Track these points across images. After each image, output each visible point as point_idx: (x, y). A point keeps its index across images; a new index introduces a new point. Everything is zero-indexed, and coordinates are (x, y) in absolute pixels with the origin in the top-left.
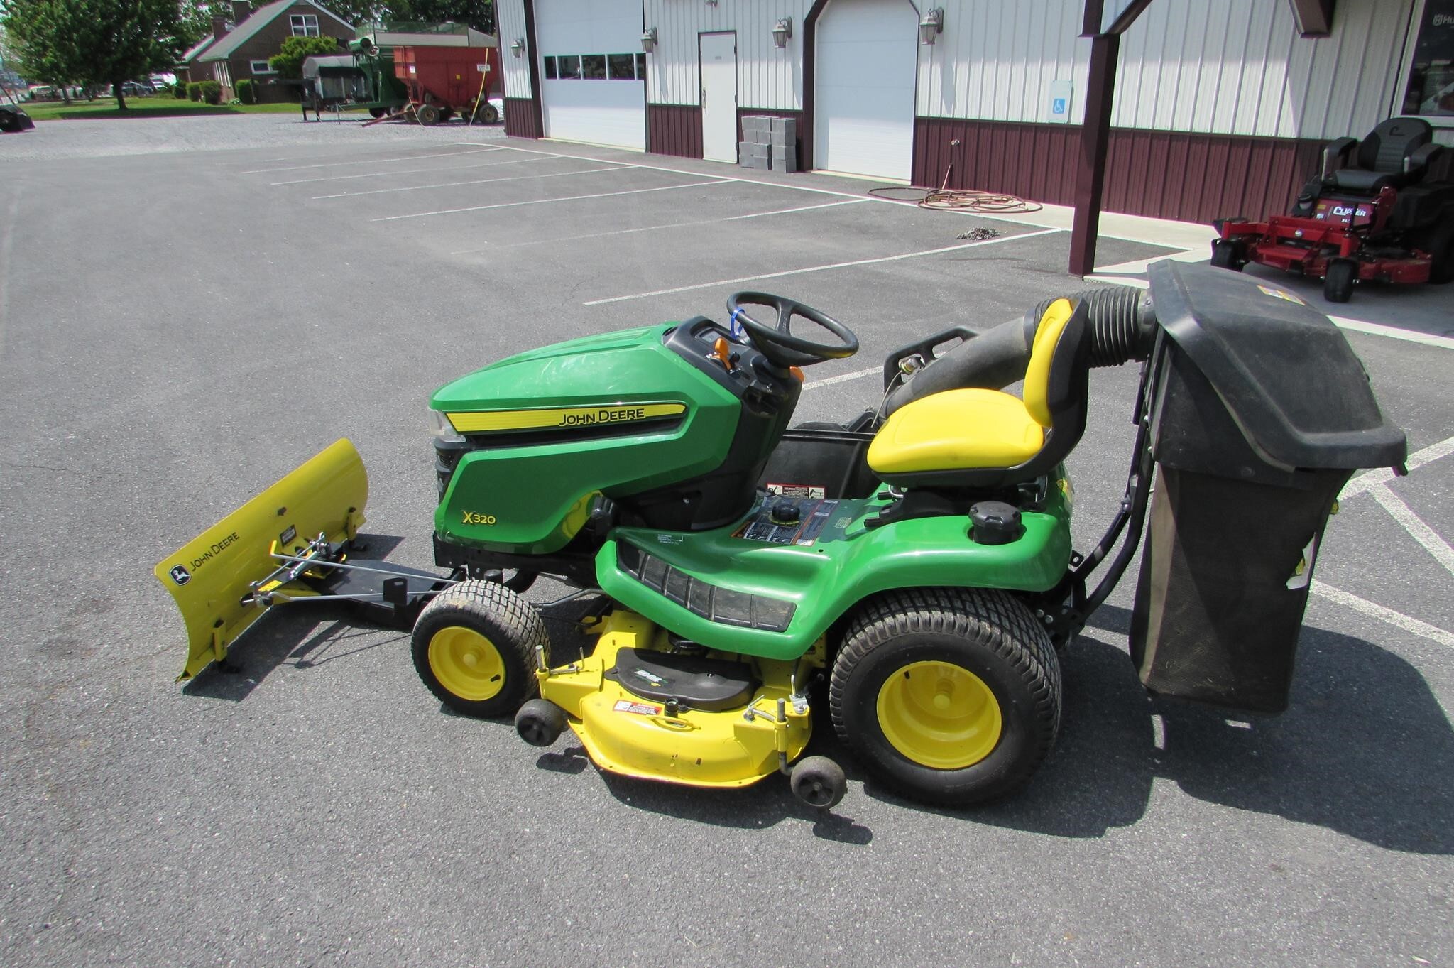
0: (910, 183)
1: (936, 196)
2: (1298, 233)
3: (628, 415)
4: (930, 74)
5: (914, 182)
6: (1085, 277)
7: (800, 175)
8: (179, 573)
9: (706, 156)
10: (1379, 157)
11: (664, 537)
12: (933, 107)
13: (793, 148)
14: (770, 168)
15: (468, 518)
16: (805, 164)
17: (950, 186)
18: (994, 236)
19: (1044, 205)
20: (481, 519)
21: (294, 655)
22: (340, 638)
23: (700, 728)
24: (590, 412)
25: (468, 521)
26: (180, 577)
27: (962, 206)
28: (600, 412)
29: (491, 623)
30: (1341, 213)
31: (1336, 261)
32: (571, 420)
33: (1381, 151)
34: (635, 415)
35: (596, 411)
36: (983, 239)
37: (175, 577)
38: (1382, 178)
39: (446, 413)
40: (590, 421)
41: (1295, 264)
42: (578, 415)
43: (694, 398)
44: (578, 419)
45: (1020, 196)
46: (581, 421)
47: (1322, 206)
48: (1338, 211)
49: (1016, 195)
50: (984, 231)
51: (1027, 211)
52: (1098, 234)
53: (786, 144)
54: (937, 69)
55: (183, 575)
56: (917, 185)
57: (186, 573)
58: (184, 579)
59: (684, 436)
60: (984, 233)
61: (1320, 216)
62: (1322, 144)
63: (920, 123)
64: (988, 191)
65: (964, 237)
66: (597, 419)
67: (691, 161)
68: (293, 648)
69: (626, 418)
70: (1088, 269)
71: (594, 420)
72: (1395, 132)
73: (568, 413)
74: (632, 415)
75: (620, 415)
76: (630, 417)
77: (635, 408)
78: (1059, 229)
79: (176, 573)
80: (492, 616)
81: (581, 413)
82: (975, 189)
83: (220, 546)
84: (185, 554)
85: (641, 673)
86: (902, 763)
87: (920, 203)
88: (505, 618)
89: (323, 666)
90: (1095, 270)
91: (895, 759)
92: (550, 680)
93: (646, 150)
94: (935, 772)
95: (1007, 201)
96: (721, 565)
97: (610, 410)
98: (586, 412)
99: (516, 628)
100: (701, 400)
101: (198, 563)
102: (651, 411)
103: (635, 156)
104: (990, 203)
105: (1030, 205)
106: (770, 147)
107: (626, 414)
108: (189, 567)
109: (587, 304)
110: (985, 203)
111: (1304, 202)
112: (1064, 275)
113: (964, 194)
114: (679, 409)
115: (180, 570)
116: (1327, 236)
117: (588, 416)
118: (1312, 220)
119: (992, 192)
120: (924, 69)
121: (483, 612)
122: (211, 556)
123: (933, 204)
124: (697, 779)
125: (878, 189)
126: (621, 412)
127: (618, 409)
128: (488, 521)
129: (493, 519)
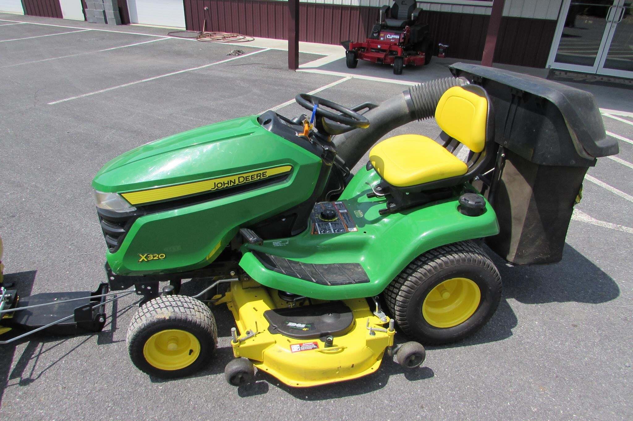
0: (185, 29)
1: (201, 35)
2: (379, 46)
5: (187, 28)
6: (296, 70)
7: (124, 26)
9: (65, 17)
10: (399, 14)
11: (277, 243)
13: (118, 12)
14: (106, 23)
15: (143, 258)
16: (126, 21)
17: (206, 30)
18: (243, 53)
19: (256, 38)
20: (154, 257)
21: (13, 376)
22: (40, 353)
23: (347, 348)
24: (232, 178)
25: (143, 260)
27: (218, 40)
28: (239, 178)
29: (190, 322)
30: (390, 38)
31: (396, 58)
32: (219, 185)
33: (399, 11)
34: (262, 176)
35: (236, 178)
36: (239, 55)
38: (404, 22)
39: (121, 194)
40: (232, 184)
41: (379, 59)
43: (296, 160)
44: (224, 184)
45: (242, 34)
46: (226, 185)
47: (382, 35)
48: (389, 36)
49: (239, 33)
50: (238, 51)
51: (249, 41)
52: (299, 51)
53: (114, 10)
56: (189, 30)
59: (292, 184)
60: (239, 52)
61: (382, 39)
62: (378, 9)
64: (226, 32)
65: (230, 55)
66: (237, 182)
67: (56, 19)
68: (8, 372)
69: (256, 179)
70: (297, 67)
71: (235, 183)
72: (403, 3)
73: (217, 181)
74: (260, 176)
76: (259, 178)
77: (261, 172)
78: (269, 49)
80: (190, 318)
81: (226, 180)
82: (219, 31)
85: (291, 324)
86: (433, 330)
87: (197, 39)
88: (197, 316)
89: (43, 378)
90: (300, 66)
91: (430, 329)
92: (241, 346)
93: (25, 14)
94: (448, 330)
95: (236, 37)
97: (245, 175)
98: (229, 179)
99: (204, 320)
100: (301, 162)
102: (271, 172)
103: (18, 17)
104: (230, 38)
105: (248, 38)
106: (104, 12)
107: (256, 176)
109: (50, 104)
110: (227, 38)
111: (376, 33)
112: (287, 70)
113: (215, 34)
116: (389, 49)
117: (231, 181)
118: (379, 40)
119: (228, 32)
121: (183, 317)
123: (203, 39)
124: (351, 375)
125: (171, 33)
126: (253, 176)
127: (250, 174)
128: (160, 257)
129: (163, 256)
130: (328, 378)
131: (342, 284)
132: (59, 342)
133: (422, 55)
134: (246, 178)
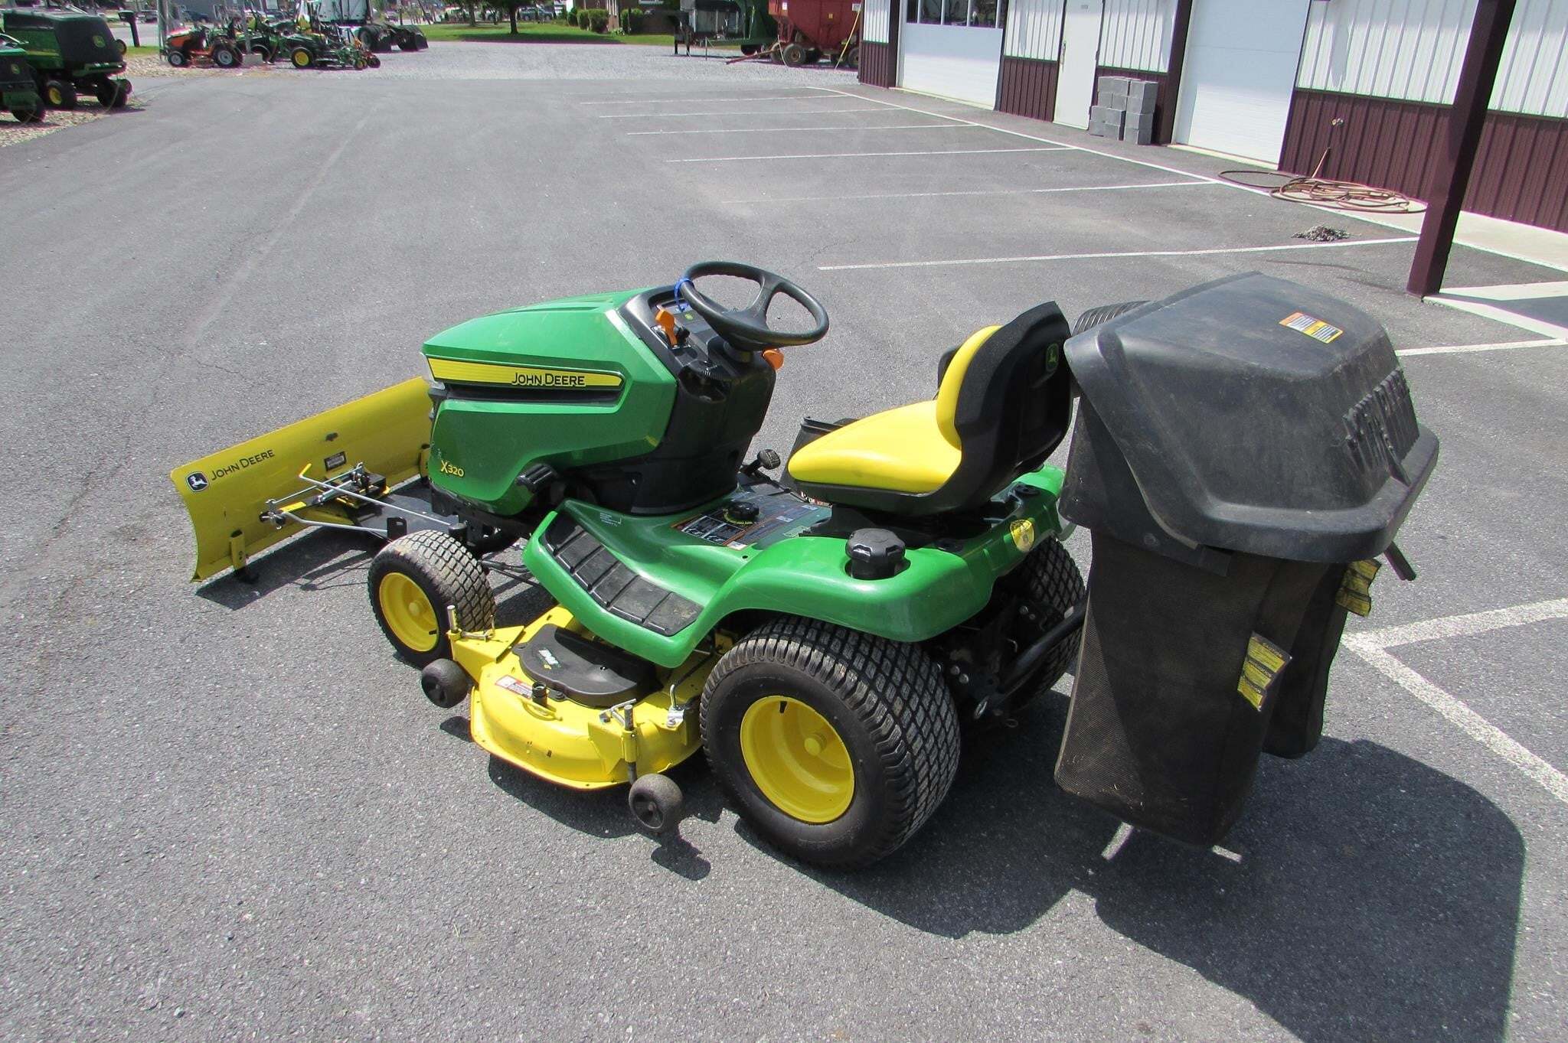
0: (1276, 167)
1: (1301, 185)
3: (571, 381)
4: (1321, 37)
5: (1282, 166)
6: (1425, 298)
7: (1156, 150)
8: (197, 480)
9: (1057, 119)
11: (606, 515)
12: (1317, 78)
13: (1151, 116)
14: (1121, 137)
15: (445, 467)
16: (1162, 138)
17: (1323, 174)
18: (1340, 238)
20: (454, 470)
21: (307, 577)
23: (561, 720)
24: (538, 373)
25: (445, 470)
26: (196, 483)
27: (1324, 200)
28: (546, 375)
29: (425, 575)
32: (522, 379)
34: (577, 382)
35: (543, 373)
36: (1326, 240)
37: (191, 483)
39: (428, 357)
40: (538, 383)
42: (528, 375)
43: (632, 372)
44: (528, 379)
45: (1406, 194)
46: (530, 382)
49: (1401, 191)
50: (1329, 232)
53: (1142, 112)
54: (1329, 31)
55: (201, 482)
56: (1286, 171)
57: (204, 480)
58: (200, 487)
59: (619, 410)
60: (1327, 234)
63: (1300, 96)
64: (1368, 184)
65: (1301, 236)
66: (543, 382)
67: (1040, 123)
68: (310, 570)
69: (569, 384)
70: (1433, 289)
71: (540, 382)
73: (520, 371)
74: (574, 381)
75: (563, 380)
76: (573, 383)
77: (577, 375)
79: (193, 479)
80: (427, 569)
81: (529, 373)
82: (1352, 181)
83: (250, 461)
84: (206, 465)
85: (546, 652)
86: (762, 804)
87: (1274, 192)
90: (1443, 290)
91: (755, 797)
92: (459, 643)
93: (995, 108)
94: (793, 821)
95: (1387, 198)
97: (555, 373)
98: (535, 372)
99: (451, 585)
100: (636, 374)
101: (218, 474)
102: (591, 380)
103: (981, 114)
104: (1363, 199)
105: (1414, 205)
106: (1124, 113)
107: (568, 379)
108: (209, 476)
109: (822, 268)
110: (1356, 198)
112: (1399, 293)
113: (1336, 186)
114: (615, 382)
115: (199, 477)
117: (536, 377)
119: (1373, 186)
120: (1314, 32)
121: (420, 563)
122: (238, 468)
123: (1288, 194)
125: (1232, 171)
126: (564, 378)
127: (562, 373)
128: (459, 472)
129: (462, 472)
130: (517, 754)
131: (625, 618)
134: (556, 379)
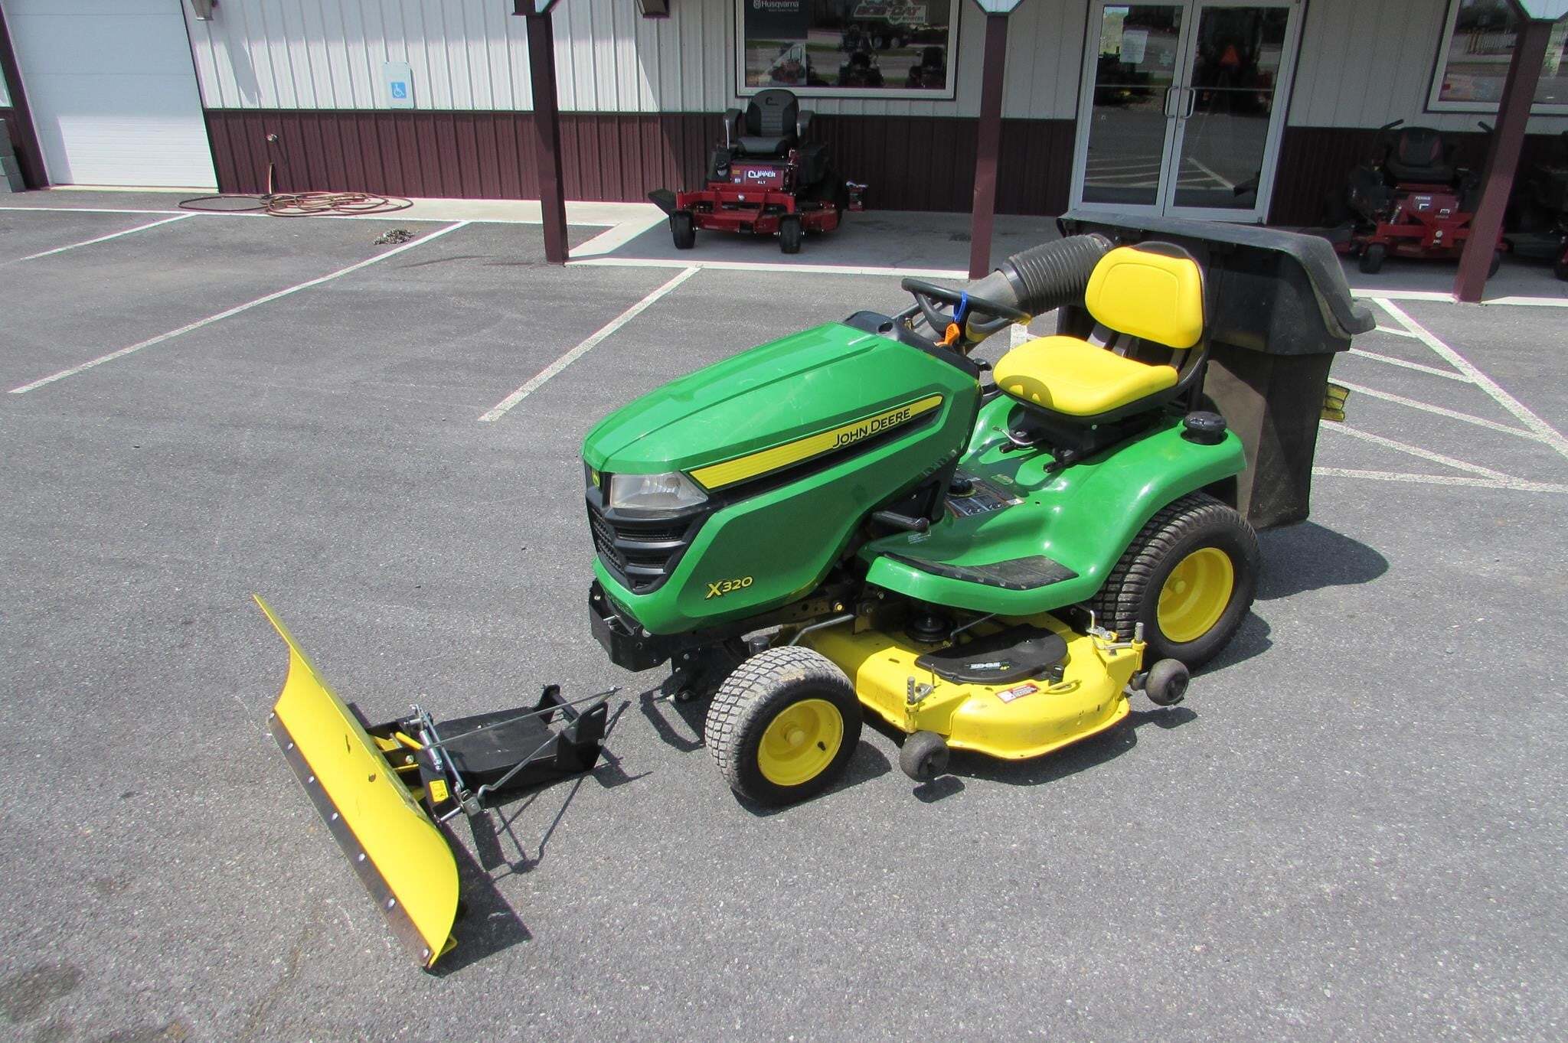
0: (216, 191)
2: (741, 197)
4: (212, 58)
5: (221, 189)
6: (566, 264)
7: (36, 194)
10: (763, 125)
12: (228, 96)
13: (12, 158)
15: (715, 589)
16: (38, 180)
17: (276, 189)
18: (410, 237)
19: (414, 200)
20: (733, 585)
23: (1082, 681)
24: (862, 425)
25: (715, 594)
28: (872, 423)
30: (755, 176)
31: (784, 218)
32: (845, 439)
33: (763, 119)
34: (903, 417)
35: (868, 423)
36: (404, 241)
38: (781, 143)
39: (688, 472)
40: (863, 435)
41: (743, 225)
42: (851, 431)
43: (948, 386)
44: (851, 436)
46: (854, 438)
47: (735, 172)
48: (752, 174)
49: (367, 192)
50: (401, 233)
51: (400, 208)
54: (221, 50)
56: (228, 192)
59: (945, 424)
61: (737, 180)
62: (718, 117)
63: (212, 117)
64: (330, 191)
65: (383, 241)
66: (869, 431)
69: (895, 422)
70: (565, 258)
71: (866, 433)
72: (770, 102)
73: (842, 431)
74: (900, 417)
76: (899, 420)
77: (902, 410)
78: (464, 222)
81: (853, 429)
82: (312, 190)
85: (974, 666)
90: (572, 253)
92: (922, 709)
95: (362, 200)
96: (964, 545)
97: (880, 418)
98: (858, 426)
100: (955, 387)
102: (916, 409)
105: (395, 202)
107: (895, 418)
110: (343, 204)
111: (722, 169)
112: (542, 265)
113: (305, 196)
114: (937, 400)
116: (762, 200)
117: (861, 429)
118: (732, 184)
119: (336, 191)
120: (203, 50)
123: (281, 211)
124: (1096, 725)
125: (187, 201)
126: (890, 418)
127: (887, 415)
128: (743, 584)
129: (749, 580)
130: (1066, 735)
131: (1041, 585)
132: (529, 798)
133: (829, 208)
134: (882, 423)
